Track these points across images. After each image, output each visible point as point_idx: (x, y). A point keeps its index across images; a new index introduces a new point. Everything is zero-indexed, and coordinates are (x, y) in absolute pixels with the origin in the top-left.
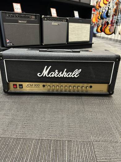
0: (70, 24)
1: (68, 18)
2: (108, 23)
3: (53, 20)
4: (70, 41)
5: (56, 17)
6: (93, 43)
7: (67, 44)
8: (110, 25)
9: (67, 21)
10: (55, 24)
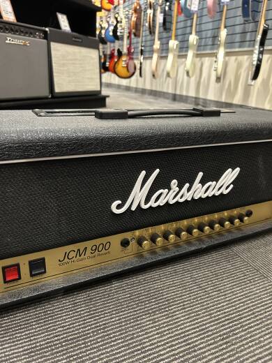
0: (54, 45)
1: (47, 29)
2: (120, 53)
3: (7, 29)
4: (57, 90)
5: (15, 21)
6: (108, 96)
7: (53, 97)
8: (124, 58)
9: (46, 36)
10: (16, 42)
